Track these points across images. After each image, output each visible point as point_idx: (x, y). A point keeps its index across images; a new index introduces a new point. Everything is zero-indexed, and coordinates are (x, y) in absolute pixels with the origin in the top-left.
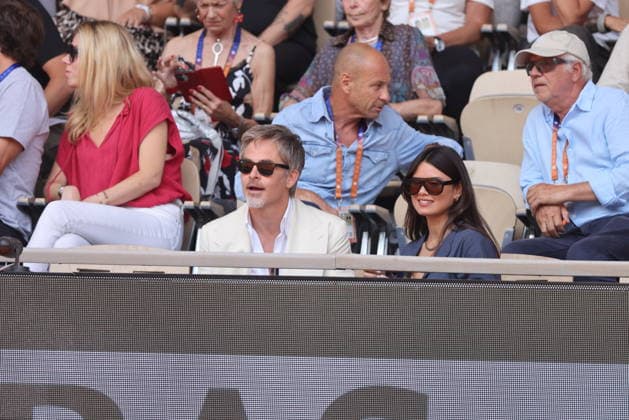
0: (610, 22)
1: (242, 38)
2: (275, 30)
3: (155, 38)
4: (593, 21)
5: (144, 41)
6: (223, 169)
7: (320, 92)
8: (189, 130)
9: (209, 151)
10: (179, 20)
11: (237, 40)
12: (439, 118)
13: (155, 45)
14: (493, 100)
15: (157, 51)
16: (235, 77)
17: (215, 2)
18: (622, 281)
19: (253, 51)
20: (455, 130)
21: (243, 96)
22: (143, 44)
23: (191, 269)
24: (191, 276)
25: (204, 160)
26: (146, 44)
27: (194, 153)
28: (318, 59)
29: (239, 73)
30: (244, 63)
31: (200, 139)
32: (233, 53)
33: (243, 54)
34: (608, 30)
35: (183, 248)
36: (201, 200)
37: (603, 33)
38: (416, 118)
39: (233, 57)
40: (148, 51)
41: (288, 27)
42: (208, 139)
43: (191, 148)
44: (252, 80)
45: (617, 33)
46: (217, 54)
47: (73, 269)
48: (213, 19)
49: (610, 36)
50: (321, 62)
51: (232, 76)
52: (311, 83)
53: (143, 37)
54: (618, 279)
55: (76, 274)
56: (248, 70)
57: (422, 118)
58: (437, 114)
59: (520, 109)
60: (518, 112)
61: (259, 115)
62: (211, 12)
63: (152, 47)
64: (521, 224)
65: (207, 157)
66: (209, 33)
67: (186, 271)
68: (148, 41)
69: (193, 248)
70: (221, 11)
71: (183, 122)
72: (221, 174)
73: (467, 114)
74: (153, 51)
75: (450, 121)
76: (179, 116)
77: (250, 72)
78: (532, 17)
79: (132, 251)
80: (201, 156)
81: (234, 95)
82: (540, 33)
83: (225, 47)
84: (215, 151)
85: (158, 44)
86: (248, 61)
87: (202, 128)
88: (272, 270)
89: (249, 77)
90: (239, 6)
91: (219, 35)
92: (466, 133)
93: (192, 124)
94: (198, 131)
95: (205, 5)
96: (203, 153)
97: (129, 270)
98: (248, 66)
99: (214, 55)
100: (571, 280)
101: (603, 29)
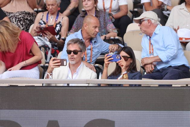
0: (168, 8)
1: (59, 15)
2: (67, 12)
3: (31, 15)
4: (163, 8)
5: (28, 16)
6: (52, 54)
7: (80, 30)
8: (41, 42)
9: (47, 49)
10: (38, 9)
11: (58, 15)
12: (117, 37)
13: (31, 17)
14: (133, 32)
15: (32, 19)
16: (57, 26)
17: (52, 4)
18: (173, 86)
19: (62, 18)
20: (122, 41)
21: (59, 32)
22: (28, 17)
23: (43, 84)
24: (43, 86)
25: (46, 51)
26: (29, 17)
27: (43, 49)
28: (78, 20)
29: (58, 25)
30: (60, 22)
31: (45, 45)
32: (57, 19)
33: (59, 19)
34: (168, 10)
35: (40, 78)
36: (45, 64)
37: (166, 11)
38: (110, 38)
39: (57, 21)
40: (29, 19)
41: (71, 11)
42: (47, 45)
43: (42, 47)
44: (62, 27)
45: (170, 11)
46: (51, 19)
47: (7, 85)
48: (51, 9)
49: (168, 12)
50: (78, 21)
51: (56, 26)
52: (75, 27)
53: (27, 15)
54: (171, 85)
55: (8, 87)
56: (61, 24)
57: (112, 38)
58: (116, 36)
59: (141, 34)
60: (141, 35)
61: (63, 37)
62: (50, 7)
63: (30, 17)
64: (142, 69)
65: (47, 50)
66: (49, 13)
67: (41, 85)
68: (29, 16)
69: (43, 78)
70: (54, 7)
71: (39, 40)
72: (51, 55)
73: (125, 36)
74: (31, 19)
75: (120, 38)
76: (38, 38)
77: (62, 25)
78: (145, 6)
79: (24, 79)
80: (45, 50)
81: (56, 32)
82: (146, 11)
83: (54, 17)
84: (49, 49)
85: (32, 16)
86: (61, 21)
87: (45, 41)
88: (67, 84)
89: (61, 26)
90: (59, 5)
91: (53, 14)
92: (125, 42)
93: (42, 41)
94: (44, 43)
95: (49, 5)
96: (45, 49)
97: (24, 85)
98: (61, 23)
99: (51, 20)
100: (157, 86)
101: (166, 10)
